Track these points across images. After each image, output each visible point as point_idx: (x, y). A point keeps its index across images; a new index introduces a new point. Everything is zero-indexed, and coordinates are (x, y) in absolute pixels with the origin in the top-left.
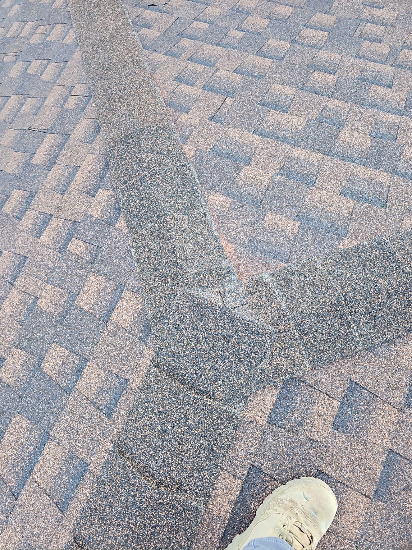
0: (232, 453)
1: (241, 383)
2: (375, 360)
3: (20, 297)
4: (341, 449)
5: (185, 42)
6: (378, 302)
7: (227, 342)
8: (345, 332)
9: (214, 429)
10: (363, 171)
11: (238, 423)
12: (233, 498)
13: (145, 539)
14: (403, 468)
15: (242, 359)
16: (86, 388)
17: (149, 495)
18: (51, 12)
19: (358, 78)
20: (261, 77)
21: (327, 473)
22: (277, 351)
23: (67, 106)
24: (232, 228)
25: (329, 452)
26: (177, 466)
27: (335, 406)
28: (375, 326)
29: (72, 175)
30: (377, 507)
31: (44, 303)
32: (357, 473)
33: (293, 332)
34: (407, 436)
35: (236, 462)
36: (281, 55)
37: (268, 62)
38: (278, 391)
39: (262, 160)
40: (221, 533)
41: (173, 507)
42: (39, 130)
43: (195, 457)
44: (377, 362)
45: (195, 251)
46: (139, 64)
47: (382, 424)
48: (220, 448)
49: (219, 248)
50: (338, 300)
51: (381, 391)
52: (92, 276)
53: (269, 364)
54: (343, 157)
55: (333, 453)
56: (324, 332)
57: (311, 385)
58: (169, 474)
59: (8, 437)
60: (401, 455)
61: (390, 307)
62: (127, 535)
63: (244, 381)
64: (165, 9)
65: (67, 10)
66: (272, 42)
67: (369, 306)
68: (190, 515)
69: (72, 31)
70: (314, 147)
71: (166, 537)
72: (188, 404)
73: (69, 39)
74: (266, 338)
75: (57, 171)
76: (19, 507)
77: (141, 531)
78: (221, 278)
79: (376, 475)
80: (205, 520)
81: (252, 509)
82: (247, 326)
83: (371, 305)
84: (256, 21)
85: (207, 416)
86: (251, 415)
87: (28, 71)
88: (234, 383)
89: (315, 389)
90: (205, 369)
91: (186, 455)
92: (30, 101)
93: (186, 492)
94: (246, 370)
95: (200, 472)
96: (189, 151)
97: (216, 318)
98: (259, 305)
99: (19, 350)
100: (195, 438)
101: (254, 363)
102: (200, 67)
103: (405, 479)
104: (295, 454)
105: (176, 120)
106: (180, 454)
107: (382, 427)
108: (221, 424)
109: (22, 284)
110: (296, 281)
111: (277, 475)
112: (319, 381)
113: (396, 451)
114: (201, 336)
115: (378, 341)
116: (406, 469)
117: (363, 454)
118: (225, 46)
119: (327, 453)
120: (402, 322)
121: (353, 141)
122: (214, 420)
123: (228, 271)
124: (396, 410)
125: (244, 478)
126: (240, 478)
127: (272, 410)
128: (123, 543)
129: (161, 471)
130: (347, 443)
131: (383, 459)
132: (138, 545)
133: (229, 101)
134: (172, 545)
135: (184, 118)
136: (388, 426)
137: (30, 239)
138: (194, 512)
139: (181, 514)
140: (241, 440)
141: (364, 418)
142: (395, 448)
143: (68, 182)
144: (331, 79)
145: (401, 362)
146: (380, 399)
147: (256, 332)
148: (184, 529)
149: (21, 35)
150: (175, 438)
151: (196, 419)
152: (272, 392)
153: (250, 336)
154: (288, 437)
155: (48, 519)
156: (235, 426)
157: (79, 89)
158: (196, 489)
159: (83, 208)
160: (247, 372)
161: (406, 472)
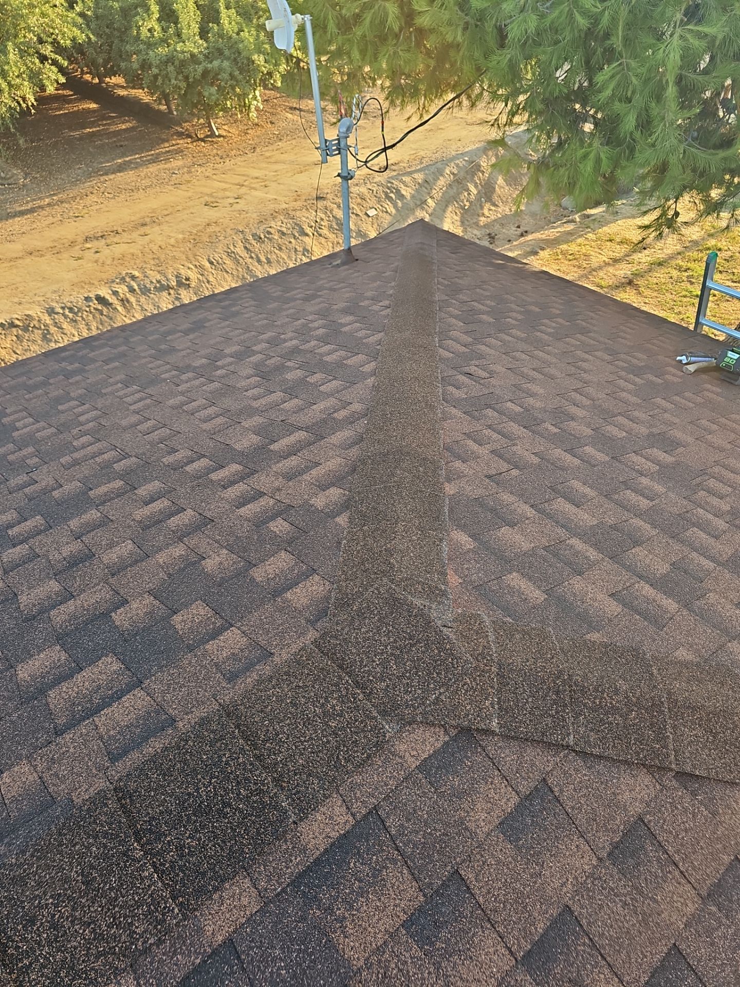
0: (358, 779)
1: (407, 699)
2: (585, 775)
3: (183, 553)
4: (499, 862)
5: (489, 412)
6: (611, 703)
7: (412, 646)
8: (557, 713)
9: (351, 731)
10: (647, 590)
11: (382, 742)
12: (334, 834)
13: (206, 813)
14: (579, 948)
15: (420, 673)
16: (215, 650)
17: (241, 760)
18: (359, 343)
19: (679, 515)
20: (562, 469)
21: (468, 882)
22: (465, 687)
23: (336, 415)
24: (466, 566)
25: (482, 856)
26: (288, 750)
27: (511, 800)
28: (599, 731)
29: (308, 469)
30: (521, 980)
31: (210, 565)
32: (510, 910)
33: (492, 677)
34: (600, 902)
35: (359, 792)
36: (593, 462)
37: (577, 462)
38: (447, 738)
39: (529, 531)
40: (297, 871)
41: (260, 793)
42: (292, 425)
43: (314, 753)
44: (587, 778)
45: (414, 562)
46: (432, 408)
47: (568, 864)
48: (347, 760)
49: (444, 574)
50: (560, 672)
51: (581, 819)
52: (283, 553)
53: (449, 698)
54: (628, 568)
55: (486, 860)
56: (530, 700)
57: (491, 756)
58: (275, 754)
59: (85, 674)
60: (581, 925)
61: (625, 717)
62: (189, 794)
63: (411, 700)
64: (482, 382)
65: (378, 347)
66: (588, 449)
67: (597, 701)
68: (273, 815)
69: (373, 364)
70: (597, 546)
71: (231, 828)
72: (336, 685)
73: (368, 368)
74: (457, 663)
75: (293, 461)
76: (57, 745)
77: (207, 799)
78: (432, 596)
79: (536, 928)
80: (286, 841)
81: (350, 869)
82: (441, 640)
83: (600, 702)
84: (579, 428)
85: (352, 712)
86: (401, 747)
87: (308, 379)
88: (398, 695)
89: (494, 764)
90: (374, 661)
91: (305, 743)
92: (295, 401)
93: (282, 790)
94: (419, 689)
95: (310, 775)
96: (450, 489)
97: (409, 616)
98: (464, 634)
99: (152, 598)
100: (325, 729)
101: (432, 686)
102: (495, 436)
103: (578, 966)
104: (435, 830)
105: (448, 463)
106: (299, 738)
107: (566, 868)
108: (363, 731)
109: (193, 542)
110: (518, 636)
111: (401, 842)
112: (503, 758)
113: (576, 913)
114: (384, 629)
115: (596, 751)
116: (584, 951)
117: (528, 889)
118: (533, 432)
119: (478, 857)
120: (635, 744)
121: (647, 561)
122: (356, 721)
123: (444, 594)
124: (593, 855)
125: (358, 817)
126: (353, 815)
127: (430, 756)
128: (180, 802)
129: (268, 745)
130: (510, 859)
131: (554, 912)
132: (195, 815)
133: (515, 472)
134: (233, 842)
135: (458, 464)
136: (576, 872)
137: (227, 507)
138: (281, 815)
139: (264, 808)
140: (376, 770)
141: (545, 841)
142: (576, 908)
143: (301, 472)
144: (644, 503)
145: (620, 797)
146: (577, 828)
147: (449, 651)
148: (257, 829)
149: (316, 351)
150: (304, 715)
151: (337, 708)
152: (439, 736)
153: (440, 652)
154: (436, 802)
155: (88, 766)
156: (377, 744)
157: (357, 407)
158: (295, 795)
159: (306, 497)
160: (419, 691)
161: (582, 956)
